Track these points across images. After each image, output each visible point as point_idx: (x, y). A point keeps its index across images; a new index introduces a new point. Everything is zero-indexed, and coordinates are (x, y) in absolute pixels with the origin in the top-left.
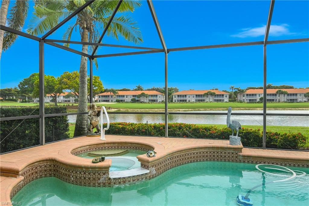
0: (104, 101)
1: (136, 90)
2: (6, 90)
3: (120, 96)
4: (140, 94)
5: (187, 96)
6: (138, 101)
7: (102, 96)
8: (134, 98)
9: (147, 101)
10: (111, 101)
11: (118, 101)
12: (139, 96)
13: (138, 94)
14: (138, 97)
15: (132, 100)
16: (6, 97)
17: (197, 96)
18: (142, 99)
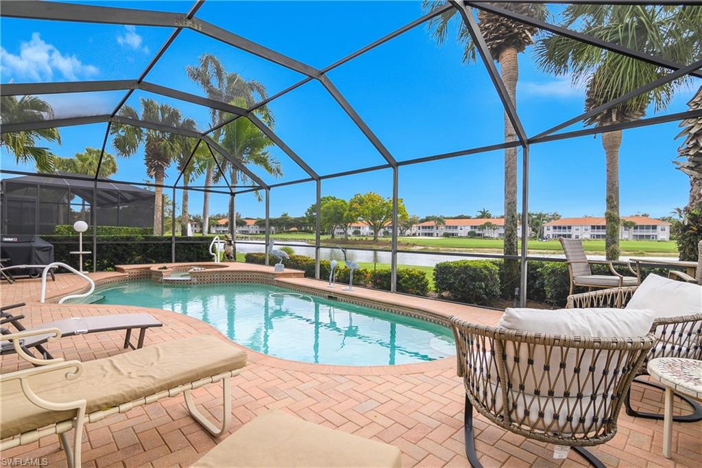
0: (426, 234)
1: (478, 218)
2: (300, 219)
3: (450, 227)
4: (483, 224)
5: (574, 229)
6: (479, 235)
7: (423, 227)
8: (474, 230)
9: (496, 236)
10: (435, 235)
11: (446, 235)
12: (483, 227)
13: (479, 225)
14: (479, 229)
15: (469, 233)
16: (301, 228)
17: (593, 227)
18: (487, 233)
